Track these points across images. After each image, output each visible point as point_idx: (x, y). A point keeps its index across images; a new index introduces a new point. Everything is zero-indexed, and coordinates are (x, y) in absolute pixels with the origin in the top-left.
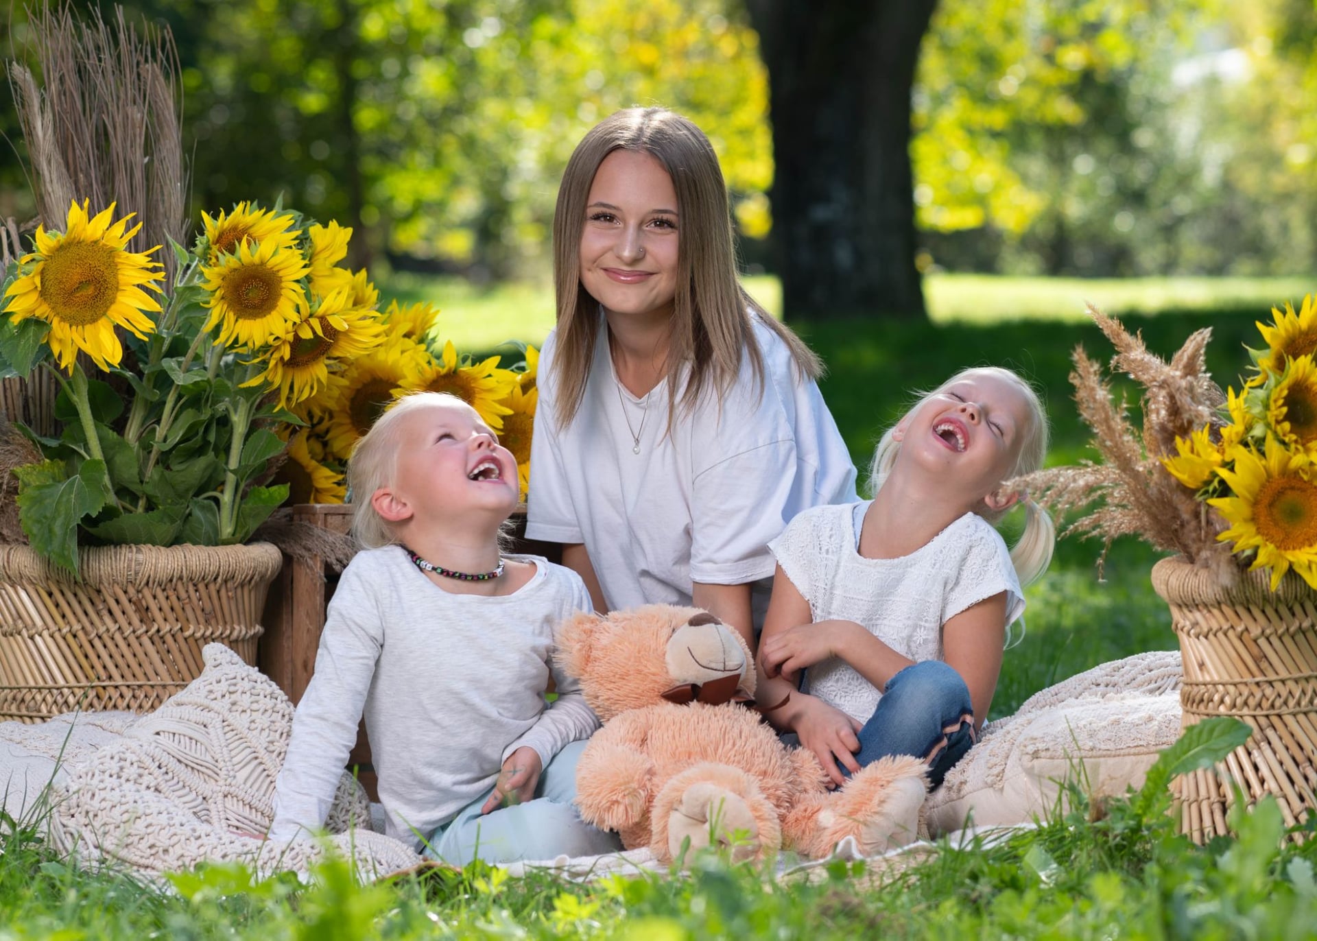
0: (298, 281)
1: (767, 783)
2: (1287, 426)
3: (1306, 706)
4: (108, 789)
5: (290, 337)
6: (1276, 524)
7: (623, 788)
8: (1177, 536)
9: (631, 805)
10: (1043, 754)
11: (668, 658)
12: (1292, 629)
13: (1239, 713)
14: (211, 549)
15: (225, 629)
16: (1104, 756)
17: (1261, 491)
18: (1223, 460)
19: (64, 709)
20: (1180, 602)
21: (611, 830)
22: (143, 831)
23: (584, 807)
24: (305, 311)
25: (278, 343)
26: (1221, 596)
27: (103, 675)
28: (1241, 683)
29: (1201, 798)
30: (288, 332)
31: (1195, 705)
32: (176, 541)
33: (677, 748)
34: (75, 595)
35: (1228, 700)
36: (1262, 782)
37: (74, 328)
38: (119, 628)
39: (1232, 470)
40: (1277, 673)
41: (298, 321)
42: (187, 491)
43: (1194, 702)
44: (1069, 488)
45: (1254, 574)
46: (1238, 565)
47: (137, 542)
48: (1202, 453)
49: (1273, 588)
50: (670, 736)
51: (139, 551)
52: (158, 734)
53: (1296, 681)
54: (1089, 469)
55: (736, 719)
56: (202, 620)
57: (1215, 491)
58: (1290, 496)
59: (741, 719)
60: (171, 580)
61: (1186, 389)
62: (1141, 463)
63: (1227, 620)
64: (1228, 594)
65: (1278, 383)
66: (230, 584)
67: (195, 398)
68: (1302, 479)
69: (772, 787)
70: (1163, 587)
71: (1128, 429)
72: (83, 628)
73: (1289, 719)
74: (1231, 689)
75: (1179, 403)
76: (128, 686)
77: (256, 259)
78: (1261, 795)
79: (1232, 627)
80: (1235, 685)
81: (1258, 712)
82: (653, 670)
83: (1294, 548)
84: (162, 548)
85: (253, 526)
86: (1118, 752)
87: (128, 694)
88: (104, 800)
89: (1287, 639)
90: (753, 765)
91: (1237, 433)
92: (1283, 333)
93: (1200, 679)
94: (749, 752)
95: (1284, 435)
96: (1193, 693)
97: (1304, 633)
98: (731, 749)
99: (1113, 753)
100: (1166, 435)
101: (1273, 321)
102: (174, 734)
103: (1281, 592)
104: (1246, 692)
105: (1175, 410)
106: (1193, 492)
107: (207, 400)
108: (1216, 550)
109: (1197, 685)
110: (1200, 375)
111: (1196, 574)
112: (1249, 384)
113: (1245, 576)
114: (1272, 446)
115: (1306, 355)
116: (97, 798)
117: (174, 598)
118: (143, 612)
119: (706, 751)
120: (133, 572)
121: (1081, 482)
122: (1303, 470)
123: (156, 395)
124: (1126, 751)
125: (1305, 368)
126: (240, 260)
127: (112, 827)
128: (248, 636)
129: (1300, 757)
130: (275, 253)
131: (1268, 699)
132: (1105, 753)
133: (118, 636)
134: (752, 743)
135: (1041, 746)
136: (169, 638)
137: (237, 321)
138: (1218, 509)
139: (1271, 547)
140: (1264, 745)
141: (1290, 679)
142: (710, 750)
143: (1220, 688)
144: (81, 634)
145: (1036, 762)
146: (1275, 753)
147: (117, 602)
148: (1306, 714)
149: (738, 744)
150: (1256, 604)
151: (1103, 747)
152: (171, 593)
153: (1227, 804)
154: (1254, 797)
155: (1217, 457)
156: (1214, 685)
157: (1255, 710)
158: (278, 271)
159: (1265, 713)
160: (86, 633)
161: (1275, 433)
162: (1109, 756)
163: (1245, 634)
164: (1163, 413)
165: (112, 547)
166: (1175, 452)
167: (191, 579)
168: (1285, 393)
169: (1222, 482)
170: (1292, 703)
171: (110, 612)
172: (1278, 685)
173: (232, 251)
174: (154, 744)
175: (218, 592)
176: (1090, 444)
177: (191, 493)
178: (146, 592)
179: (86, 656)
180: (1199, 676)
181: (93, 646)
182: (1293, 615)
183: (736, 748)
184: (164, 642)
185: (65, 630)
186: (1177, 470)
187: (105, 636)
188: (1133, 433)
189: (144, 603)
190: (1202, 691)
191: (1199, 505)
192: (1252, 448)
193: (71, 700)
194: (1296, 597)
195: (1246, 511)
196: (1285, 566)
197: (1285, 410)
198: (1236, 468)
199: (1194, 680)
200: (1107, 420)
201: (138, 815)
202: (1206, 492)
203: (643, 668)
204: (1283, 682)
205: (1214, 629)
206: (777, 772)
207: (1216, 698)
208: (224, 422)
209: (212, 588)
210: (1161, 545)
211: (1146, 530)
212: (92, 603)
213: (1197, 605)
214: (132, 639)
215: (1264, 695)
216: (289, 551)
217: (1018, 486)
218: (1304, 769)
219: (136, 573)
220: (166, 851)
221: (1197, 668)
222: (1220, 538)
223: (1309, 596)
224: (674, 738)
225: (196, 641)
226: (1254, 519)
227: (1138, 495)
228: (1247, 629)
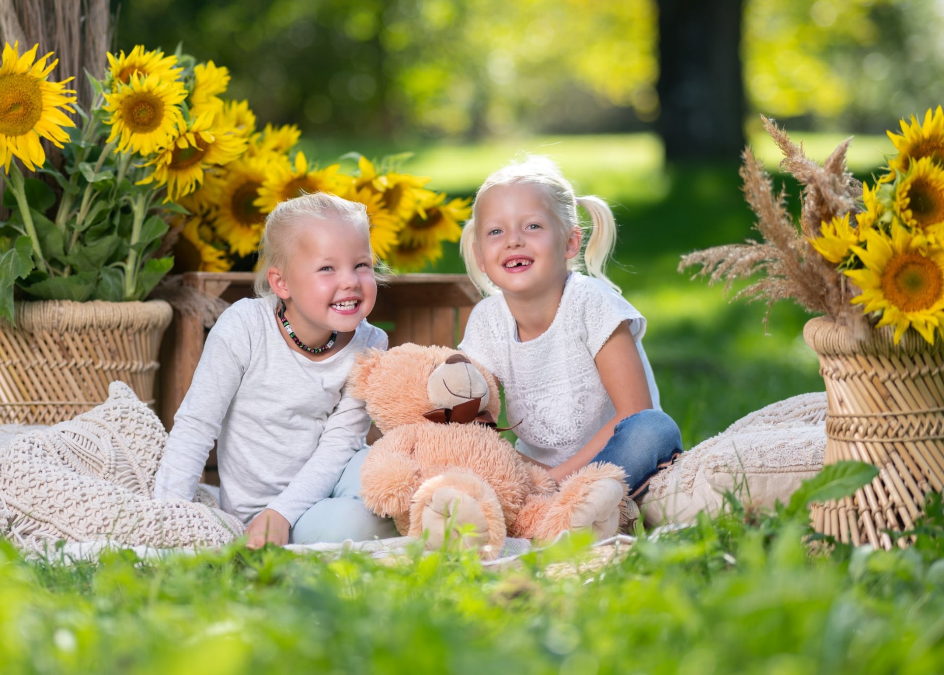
0: (177, 105)
1: (505, 485)
2: (909, 213)
3: (924, 435)
4: (21, 462)
5: (171, 147)
6: (900, 291)
7: (398, 484)
8: (824, 301)
9: (403, 498)
10: (722, 469)
11: (429, 387)
12: (913, 375)
13: (870, 440)
14: (116, 305)
15: (126, 364)
16: (771, 472)
17: (888, 265)
18: (858, 241)
19: (7, 421)
20: (824, 352)
21: (387, 515)
22: (45, 495)
23: (367, 497)
24: (183, 128)
25: (161, 152)
26: (857, 348)
27: (35, 397)
28: (872, 416)
29: (839, 506)
30: (169, 143)
31: (836, 433)
32: (91, 298)
33: (437, 457)
34: (15, 337)
35: (861, 429)
36: (888, 495)
37: (9, 138)
38: (47, 362)
39: (865, 248)
40: (900, 409)
41: (177, 135)
42: (99, 261)
43: (835, 431)
44: (738, 262)
45: (882, 331)
46: (870, 323)
47: (60, 298)
48: (842, 236)
49: (896, 342)
50: (432, 448)
51: (61, 305)
52: (63, 432)
53: (916, 416)
54: (754, 247)
55: (482, 436)
56: (109, 356)
57: (851, 265)
58: (912, 269)
59: (486, 435)
60: (85, 327)
61: (829, 183)
62: (794, 242)
63: (861, 366)
64: (862, 346)
65: (903, 179)
66: (130, 331)
67: (103, 193)
68: (921, 256)
69: (509, 488)
70: (811, 340)
71: (784, 215)
72: (21, 362)
73: (910, 446)
74: (864, 421)
75: (823, 195)
76: (54, 405)
77: (145, 89)
78: (886, 505)
79: (865, 372)
80: (867, 418)
81: (885, 439)
82: (416, 396)
83: (914, 310)
84: (78, 304)
85: (149, 288)
86: (782, 469)
87: (53, 411)
88: (17, 470)
89: (908, 382)
90: (494, 471)
91: (869, 219)
92: (909, 141)
93: (840, 413)
94: (492, 460)
95: (907, 220)
96: (834, 424)
97: (923, 378)
98: (477, 459)
99: (778, 470)
100: (815, 221)
101: (901, 131)
102: (75, 434)
103: (904, 345)
104: (875, 424)
105: (821, 201)
106: (836, 265)
107: (112, 194)
108: (851, 312)
109: (838, 417)
110: (844, 174)
111: (837, 330)
112: (881, 181)
113: (875, 332)
114: (898, 230)
115: (926, 157)
116: (12, 470)
117: (87, 340)
118: (65, 351)
119: (458, 460)
120: (56, 321)
121: (747, 258)
122: (922, 249)
123: (77, 190)
124: (789, 469)
125: (925, 167)
126: (132, 89)
127: (22, 491)
128: (144, 369)
129: (918, 475)
130: (159, 84)
131: (893, 430)
132: (771, 469)
133: (46, 368)
134: (494, 454)
135: (720, 463)
136: (84, 370)
137: (131, 134)
138: (853, 279)
139: (894, 309)
140: (889, 466)
141: (911, 414)
142: (462, 459)
143: (856, 420)
144: (19, 366)
145: (716, 474)
146: (898, 472)
147: (46, 342)
148: (924, 441)
149: (483, 454)
150: (883, 354)
151: (770, 465)
152: (85, 336)
153: (859, 512)
154: (880, 506)
155: (853, 238)
156: (851, 417)
157: (883, 437)
158: (161, 97)
159: (890, 440)
160: (23, 366)
161: (900, 219)
162: (775, 472)
163: (875, 378)
164: (812, 202)
165: (42, 302)
166: (820, 234)
167: (100, 327)
168: (909, 187)
169: (857, 258)
170: (912, 433)
171: (41, 350)
172: (902, 419)
173: (127, 82)
174: (57, 437)
175: (121, 336)
176: (754, 226)
177: (102, 263)
178: (67, 336)
179: (23, 383)
180: (839, 411)
181: (28, 375)
182: (914, 363)
183: (482, 457)
184: (80, 373)
185: (8, 362)
186: (821, 248)
187: (37, 368)
188: (788, 218)
189: (65, 344)
190: (841, 423)
191: (839, 275)
192: (882, 231)
193: (12, 414)
194: (916, 349)
195: (875, 280)
196: (907, 324)
197: (908, 200)
198: (868, 247)
199: (835, 413)
200: (768, 207)
201: (42, 482)
202: (845, 266)
203: (410, 394)
204: (906, 416)
205: (851, 374)
206: (513, 477)
207: (852, 428)
208: (127, 210)
209: (117, 333)
210: (811, 307)
211: (799, 295)
212: (28, 343)
213: (837, 355)
214: (56, 370)
215: (890, 426)
216: (178, 307)
217: (695, 259)
218: (922, 484)
219: (59, 322)
220: (61, 511)
221: (838, 404)
222: (854, 301)
223: (927, 348)
224: (434, 449)
225: (104, 372)
226: (882, 287)
227: (792, 267)
228: (876, 374)
